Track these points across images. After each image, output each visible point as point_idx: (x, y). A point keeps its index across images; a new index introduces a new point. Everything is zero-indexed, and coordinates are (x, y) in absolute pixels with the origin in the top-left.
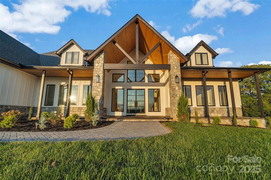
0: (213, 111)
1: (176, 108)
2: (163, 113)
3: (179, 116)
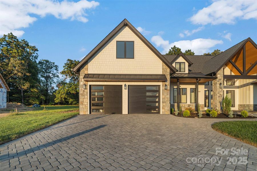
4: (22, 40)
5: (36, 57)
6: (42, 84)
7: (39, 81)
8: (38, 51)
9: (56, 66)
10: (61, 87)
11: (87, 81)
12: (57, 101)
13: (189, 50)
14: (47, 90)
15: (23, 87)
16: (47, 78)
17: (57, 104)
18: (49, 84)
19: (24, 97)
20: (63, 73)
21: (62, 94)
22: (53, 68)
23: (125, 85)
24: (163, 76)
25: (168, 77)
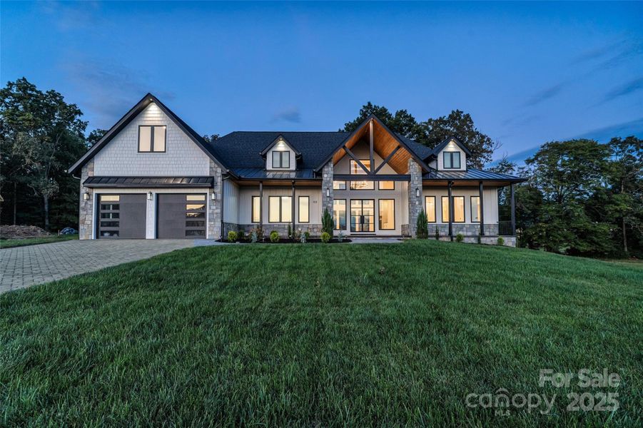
1: (415, 225)
2: (398, 232)
4: (47, 92)
5: (83, 126)
8: (82, 114)
11: (92, 188)
13: (402, 111)
23: (151, 193)
24: (211, 179)
25: (219, 180)
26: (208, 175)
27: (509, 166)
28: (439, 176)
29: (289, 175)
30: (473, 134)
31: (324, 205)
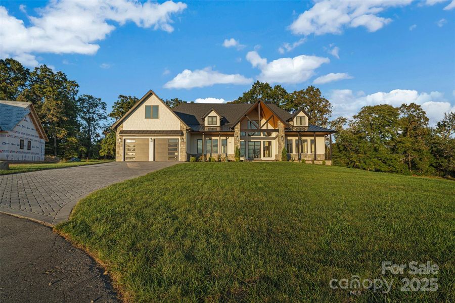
0: (306, 157)
1: (281, 154)
2: (273, 158)
3: (282, 158)
6: (81, 130)
7: (79, 126)
8: (79, 86)
9: (103, 104)
10: (108, 134)
11: (122, 136)
12: (102, 154)
13: (278, 86)
14: (89, 139)
15: (58, 135)
16: (89, 120)
17: (102, 158)
18: (93, 129)
19: (57, 149)
20: (112, 115)
21: (109, 144)
22: (98, 105)
23: (152, 139)
24: (181, 132)
25: (185, 132)
26: (179, 130)
27: (343, 119)
28: (294, 129)
29: (216, 129)
30: (321, 100)
31: (235, 144)
